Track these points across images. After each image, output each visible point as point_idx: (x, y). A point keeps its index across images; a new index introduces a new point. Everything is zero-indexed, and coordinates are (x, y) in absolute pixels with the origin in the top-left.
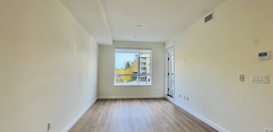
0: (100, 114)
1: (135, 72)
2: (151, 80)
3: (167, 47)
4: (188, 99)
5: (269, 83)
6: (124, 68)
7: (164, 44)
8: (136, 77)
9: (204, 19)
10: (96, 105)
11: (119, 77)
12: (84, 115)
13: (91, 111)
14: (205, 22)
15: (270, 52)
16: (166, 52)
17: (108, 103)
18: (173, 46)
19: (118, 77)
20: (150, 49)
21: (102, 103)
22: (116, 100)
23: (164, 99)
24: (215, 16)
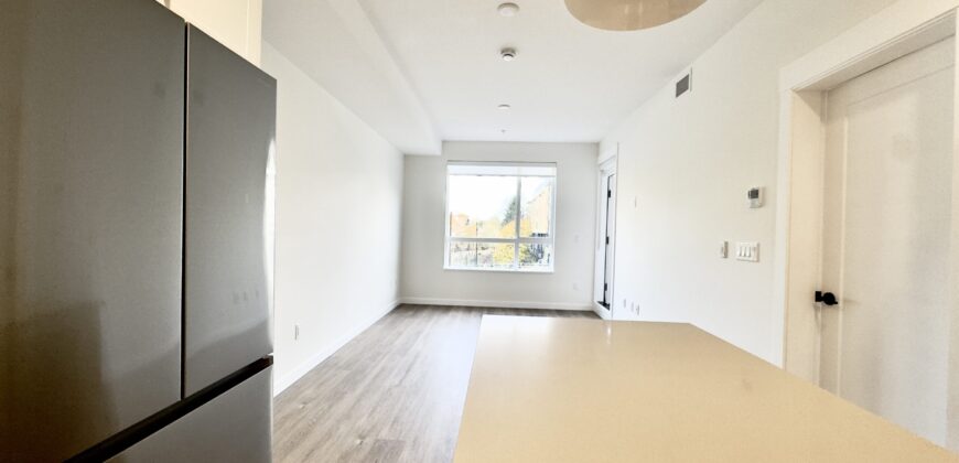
0: (400, 334)
1: (537, 232)
2: (552, 258)
3: (604, 157)
4: (638, 309)
5: (758, 261)
6: (502, 218)
7: (596, 147)
8: (541, 251)
9: (675, 87)
10: (394, 315)
11: (483, 249)
12: (365, 332)
13: (380, 327)
14: (678, 95)
15: (764, 189)
16: (602, 171)
17: (424, 315)
18: (614, 156)
19: (480, 251)
20: (554, 163)
21: (410, 313)
22: (447, 308)
23: (592, 314)
24: (693, 83)
